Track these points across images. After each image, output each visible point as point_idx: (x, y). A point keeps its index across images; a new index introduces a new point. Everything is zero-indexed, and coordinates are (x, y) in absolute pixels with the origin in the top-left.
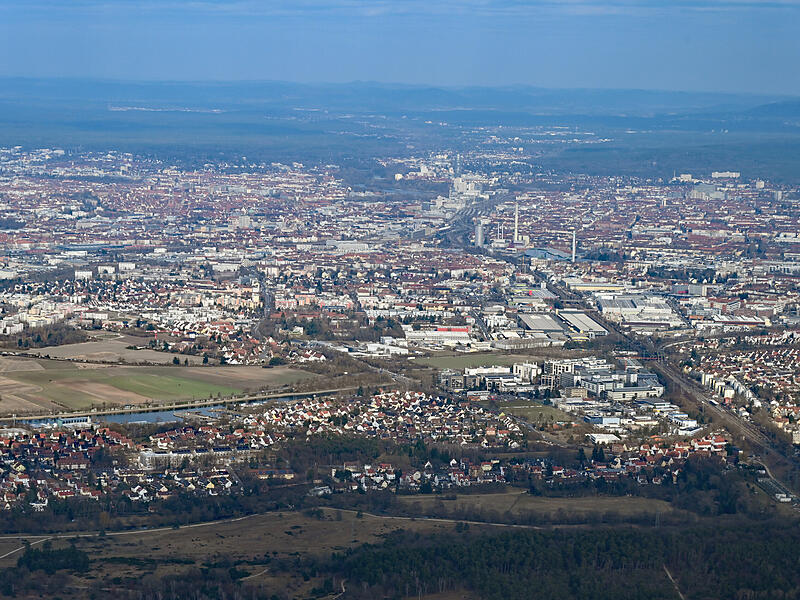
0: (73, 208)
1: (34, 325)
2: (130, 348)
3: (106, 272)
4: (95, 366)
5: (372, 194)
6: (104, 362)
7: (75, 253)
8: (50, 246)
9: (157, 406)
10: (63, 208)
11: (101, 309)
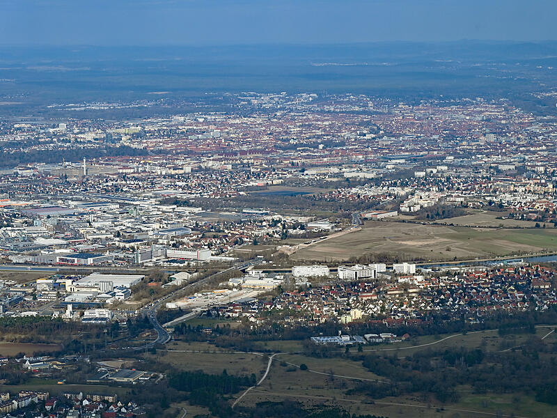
0: (365, 132)
1: (426, 205)
2: (497, 218)
3: (432, 172)
4: (488, 230)
5: (552, 117)
6: (490, 227)
7: (398, 161)
8: (375, 157)
9: (551, 252)
10: (358, 132)
11: (454, 195)
